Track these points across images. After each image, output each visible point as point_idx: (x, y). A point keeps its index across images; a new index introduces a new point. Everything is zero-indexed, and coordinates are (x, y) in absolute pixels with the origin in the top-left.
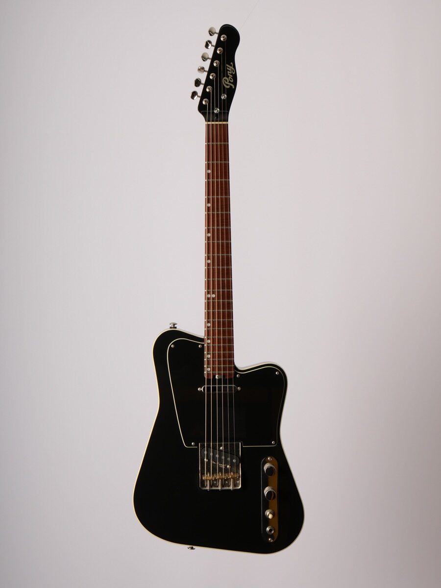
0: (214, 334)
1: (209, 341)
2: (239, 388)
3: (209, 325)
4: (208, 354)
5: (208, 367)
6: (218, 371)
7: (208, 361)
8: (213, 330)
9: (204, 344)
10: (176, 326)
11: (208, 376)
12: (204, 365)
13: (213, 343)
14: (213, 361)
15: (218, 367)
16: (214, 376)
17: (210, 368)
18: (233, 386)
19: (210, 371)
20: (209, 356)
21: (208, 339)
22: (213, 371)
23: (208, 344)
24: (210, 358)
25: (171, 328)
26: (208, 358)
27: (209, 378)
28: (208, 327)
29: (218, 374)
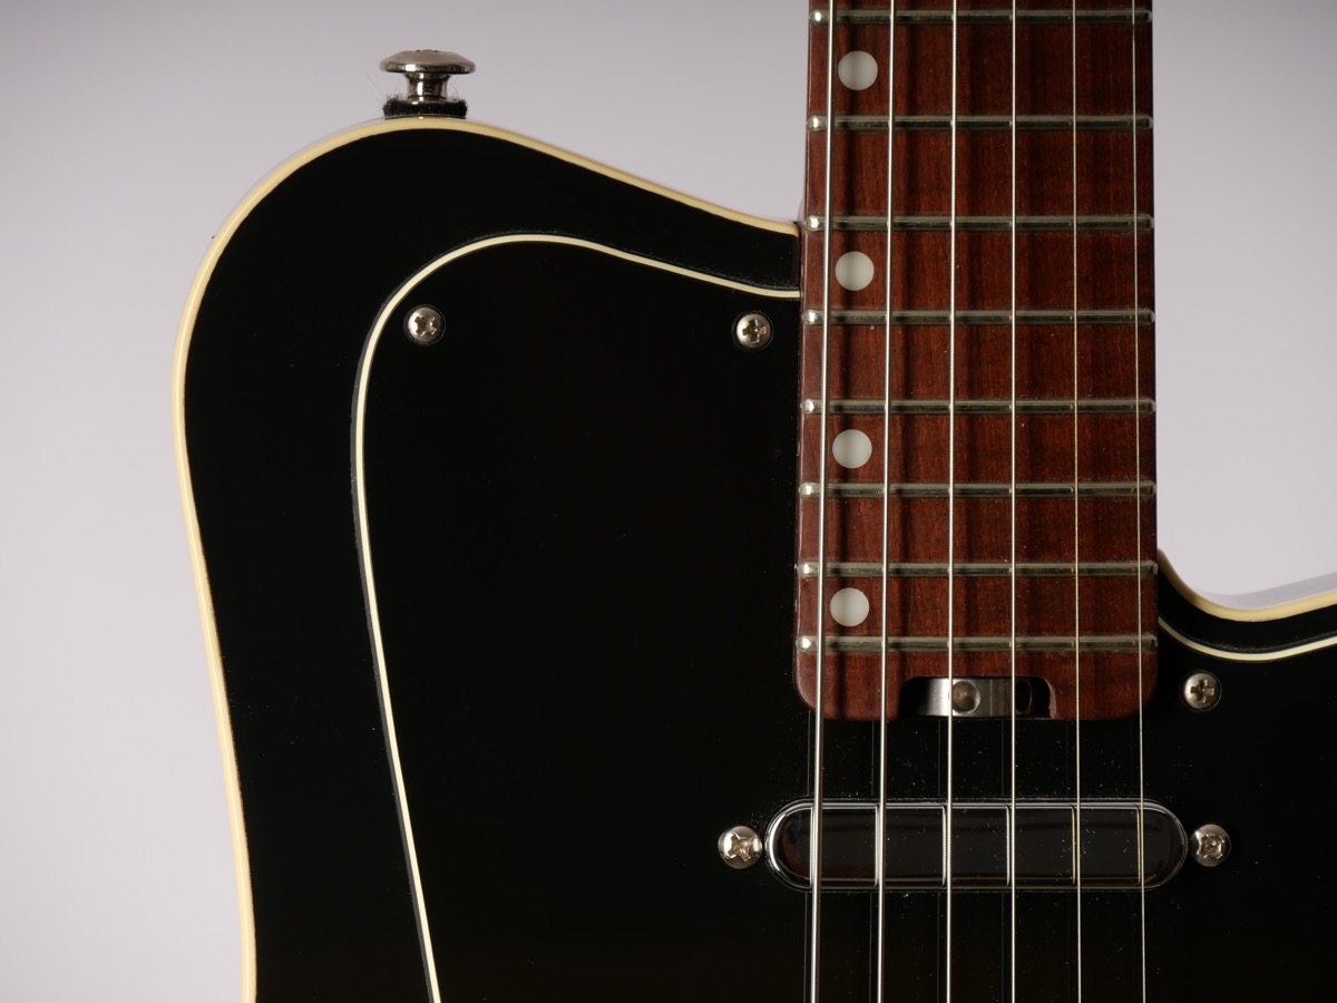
0: (918, 189)
1: (859, 271)
2: (1208, 840)
3: (862, 71)
4: (844, 422)
5: (839, 582)
6: (968, 625)
7: (843, 506)
8: (910, 137)
9: (794, 308)
10: (454, 88)
11: (839, 691)
12: (790, 557)
13: (909, 293)
14: (905, 506)
15: (966, 581)
16: (914, 692)
17: (869, 585)
18: (1142, 805)
19: (871, 625)
20: (857, 449)
21: (848, 241)
22: (902, 625)
23: (848, 298)
24: (873, 470)
25: (395, 108)
26: (843, 474)
27: (855, 711)
28: (850, 100)
29: (969, 665)
